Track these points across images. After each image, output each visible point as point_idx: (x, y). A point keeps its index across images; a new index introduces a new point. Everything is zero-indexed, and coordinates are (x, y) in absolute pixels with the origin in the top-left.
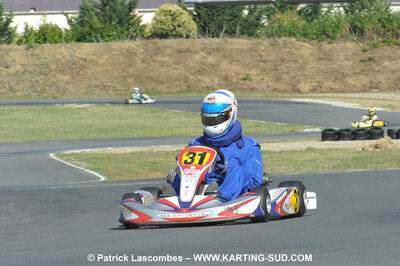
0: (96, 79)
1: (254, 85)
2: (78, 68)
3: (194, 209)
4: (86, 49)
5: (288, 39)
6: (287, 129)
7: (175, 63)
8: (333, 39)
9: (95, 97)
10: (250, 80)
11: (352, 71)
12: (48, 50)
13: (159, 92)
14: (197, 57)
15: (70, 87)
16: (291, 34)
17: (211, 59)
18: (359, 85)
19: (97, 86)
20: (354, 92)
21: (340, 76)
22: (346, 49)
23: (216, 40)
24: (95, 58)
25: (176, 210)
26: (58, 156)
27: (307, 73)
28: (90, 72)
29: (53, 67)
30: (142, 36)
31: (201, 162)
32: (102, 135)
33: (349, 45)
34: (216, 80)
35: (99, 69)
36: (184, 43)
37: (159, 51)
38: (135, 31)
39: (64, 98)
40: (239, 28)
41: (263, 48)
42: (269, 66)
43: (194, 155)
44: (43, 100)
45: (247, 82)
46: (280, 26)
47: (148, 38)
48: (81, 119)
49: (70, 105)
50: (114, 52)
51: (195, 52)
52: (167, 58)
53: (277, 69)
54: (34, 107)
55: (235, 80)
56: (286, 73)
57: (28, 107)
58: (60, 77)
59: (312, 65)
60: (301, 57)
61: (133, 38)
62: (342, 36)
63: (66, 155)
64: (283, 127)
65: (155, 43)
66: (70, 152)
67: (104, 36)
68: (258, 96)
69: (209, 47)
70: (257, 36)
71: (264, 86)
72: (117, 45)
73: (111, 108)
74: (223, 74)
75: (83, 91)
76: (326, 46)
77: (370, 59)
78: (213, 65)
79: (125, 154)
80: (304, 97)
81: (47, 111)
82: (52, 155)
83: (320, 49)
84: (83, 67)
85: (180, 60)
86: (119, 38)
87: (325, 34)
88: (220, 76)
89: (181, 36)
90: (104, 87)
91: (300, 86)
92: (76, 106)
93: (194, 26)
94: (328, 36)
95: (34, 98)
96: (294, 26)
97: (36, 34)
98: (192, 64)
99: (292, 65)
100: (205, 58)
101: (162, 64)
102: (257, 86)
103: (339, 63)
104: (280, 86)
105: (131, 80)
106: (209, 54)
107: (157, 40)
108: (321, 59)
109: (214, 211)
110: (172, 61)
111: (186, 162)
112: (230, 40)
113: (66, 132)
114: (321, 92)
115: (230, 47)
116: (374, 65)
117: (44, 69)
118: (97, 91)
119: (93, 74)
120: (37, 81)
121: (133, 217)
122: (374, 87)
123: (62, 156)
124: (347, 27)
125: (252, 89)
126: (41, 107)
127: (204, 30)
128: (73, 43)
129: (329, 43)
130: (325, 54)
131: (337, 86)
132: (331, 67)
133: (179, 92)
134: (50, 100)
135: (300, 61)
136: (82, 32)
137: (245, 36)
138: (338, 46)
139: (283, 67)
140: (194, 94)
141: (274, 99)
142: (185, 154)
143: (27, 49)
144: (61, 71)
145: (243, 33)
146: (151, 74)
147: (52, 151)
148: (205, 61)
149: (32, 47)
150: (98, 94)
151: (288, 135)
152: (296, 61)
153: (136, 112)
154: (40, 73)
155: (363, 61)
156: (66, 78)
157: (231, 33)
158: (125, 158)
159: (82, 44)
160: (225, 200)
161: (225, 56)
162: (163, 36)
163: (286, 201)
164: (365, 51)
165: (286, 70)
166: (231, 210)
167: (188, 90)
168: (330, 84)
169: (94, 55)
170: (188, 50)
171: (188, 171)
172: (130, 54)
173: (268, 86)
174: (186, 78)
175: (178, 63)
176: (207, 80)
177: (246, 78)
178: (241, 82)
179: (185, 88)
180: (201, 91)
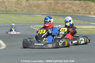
0: (43, 9)
1: (80, 12)
2: (38, 6)
4: (40, 2)
12: (31, 2)
13: (57, 13)
15: (36, 11)
16: (89, 1)
23: (71, 1)
24: (42, 4)
26: (33, 27)
27: (92, 10)
28: (41, 7)
29: (33, 6)
34: (71, 11)
35: (43, 7)
36: (64, 1)
37: (58, 3)
39: (35, 13)
41: (82, 3)
42: (84, 8)
45: (78, 11)
48: (39, 18)
49: (36, 15)
50: (47, 3)
51: (66, 4)
53: (85, 9)
54: (28, 15)
55: (75, 11)
56: (88, 10)
57: (26, 15)
58: (34, 8)
59: (94, 8)
63: (35, 27)
64: (86, 22)
66: (36, 26)
68: (81, 15)
70: (81, 1)
71: (82, 12)
72: (48, 1)
74: (73, 9)
75: (39, 12)
78: (70, 7)
80: (92, 16)
81: (30, 16)
82: (31, 27)
84: (40, 6)
88: (72, 10)
90: (44, 11)
91: (91, 13)
92: (37, 15)
95: (28, 13)
98: (65, 7)
100: (68, 5)
101: (58, 6)
102: (81, 13)
104: (86, 13)
105: (51, 10)
106: (70, 4)
112: (75, 1)
113: (35, 21)
115: (75, 3)
117: (31, 6)
118: (43, 12)
120: (29, 9)
123: (34, 27)
125: (79, 13)
128: (37, 0)
133: (62, 13)
134: (32, 13)
137: (78, 0)
139: (87, 8)
141: (84, 16)
143: (26, 1)
144: (34, 7)
146: (56, 8)
147: (31, 26)
149: (28, 1)
150: (43, 13)
152: (90, 7)
154: (29, 7)
156: (36, 8)
161: (73, 5)
172: (51, 3)
173: (83, 13)
174: (64, 10)
175: (62, 6)
176: (69, 10)
177: (78, 10)
178: (77, 11)
179: (64, 12)
180: (67, 13)
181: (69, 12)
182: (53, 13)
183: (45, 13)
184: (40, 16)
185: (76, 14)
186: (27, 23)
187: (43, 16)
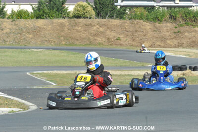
0: (46, 37)
1: (122, 43)
2: (36, 31)
4: (41, 22)
5: (139, 21)
6: (140, 65)
7: (84, 31)
8: (161, 21)
9: (45, 46)
10: (120, 40)
11: (170, 37)
12: (22, 22)
13: (76, 45)
14: (95, 28)
15: (33, 41)
16: (141, 18)
17: (101, 29)
18: (173, 44)
19: (46, 41)
20: (170, 48)
21: (163, 39)
22: (167, 27)
23: (104, 20)
24: (45, 27)
26: (31, 74)
27: (147, 37)
28: (42, 33)
29: (25, 31)
30: (68, 17)
32: (51, 65)
33: (168, 24)
34: (104, 39)
35: (47, 32)
36: (89, 21)
37: (76, 24)
38: (65, 14)
39: (30, 46)
40: (115, 14)
41: (127, 25)
42: (129, 34)
44: (20, 47)
45: (118, 41)
46: (135, 14)
47: (71, 18)
48: (39, 56)
49: (33, 49)
50: (54, 24)
51: (94, 26)
52: (80, 28)
53: (133, 35)
54: (16, 50)
55: (113, 40)
56: (138, 37)
57: (13, 50)
58: (27, 35)
59: (151, 34)
60: (146, 30)
61: (64, 18)
62: (165, 20)
63: (35, 74)
65: (74, 21)
66: (37, 72)
67: (50, 16)
68: (124, 48)
69: (101, 23)
70: (124, 19)
71: (127, 43)
72: (56, 21)
73: (53, 51)
74: (107, 37)
75: (39, 43)
76: (157, 24)
77: (179, 32)
78: (102, 32)
79: (63, 74)
81: (22, 52)
82: (28, 73)
83: (154, 26)
84: (39, 31)
85: (87, 29)
86: (57, 17)
87: (157, 19)
88: (105, 37)
89: (87, 17)
90: (49, 41)
92: (36, 50)
93: (93, 13)
94: (159, 20)
95: (15, 45)
96: (142, 14)
97: (17, 14)
98: (92, 31)
99: (141, 33)
100: (98, 28)
101: (77, 31)
103: (163, 33)
104: (135, 43)
105: (62, 38)
106: (101, 26)
107: (75, 19)
108: (155, 31)
110: (82, 30)
112: (111, 20)
113: (33, 63)
114: (154, 47)
115: (111, 24)
116: (180, 35)
117: (20, 31)
118: (46, 43)
119: (44, 34)
120: (17, 37)
122: (180, 45)
123: (33, 74)
124: (168, 16)
125: (121, 45)
126: (19, 50)
127: (98, 15)
128: (35, 19)
129: (159, 23)
130: (157, 28)
131: (162, 45)
132: (160, 35)
133: (85, 45)
134: (23, 46)
135: (144, 31)
136: (39, 14)
137: (118, 18)
138: (163, 25)
139: (136, 34)
140: (93, 46)
141: (132, 50)
143: (12, 22)
144: (28, 33)
145: (117, 17)
146: (72, 36)
147: (28, 71)
148: (99, 30)
149: (14, 21)
150: (46, 45)
151: (140, 67)
152: (143, 32)
153: (66, 54)
154: (18, 33)
155: (175, 33)
156: (31, 36)
157: (112, 17)
158: (63, 76)
159: (39, 20)
161: (108, 28)
162: (78, 17)
164: (176, 28)
165: (138, 36)
167: (90, 44)
168: (159, 43)
169: (45, 25)
170: (91, 24)
172: (62, 25)
173: (129, 43)
174: (89, 38)
175: (85, 31)
176: (99, 39)
177: (118, 39)
178: (116, 41)
179: (88, 43)
181: (100, 44)
182: (67, 45)
183: (50, 46)
184: (40, 52)
185: (114, 47)
186: (18, 65)
187: (47, 52)
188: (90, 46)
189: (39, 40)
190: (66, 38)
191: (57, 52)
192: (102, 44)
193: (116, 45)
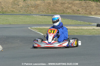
0: (41, 9)
1: (80, 12)
2: (36, 6)
3: (52, 44)
4: (38, 2)
5: (89, 1)
13: (56, 13)
15: (34, 11)
19: (41, 11)
23: (71, 1)
25: (47, 44)
27: (93, 10)
28: (39, 7)
29: (30, 6)
31: (53, 32)
34: (71, 11)
36: (63, 1)
37: (57, 3)
39: (33, 14)
41: (83, 3)
42: (84, 8)
43: (52, 31)
45: (78, 11)
48: (37, 19)
50: (45, 3)
51: (66, 4)
52: (59, 5)
53: (86, 9)
55: (75, 11)
57: (24, 16)
58: (32, 8)
59: (95, 8)
60: (92, 6)
64: (87, 23)
68: (81, 15)
69: (69, 2)
71: (83, 13)
72: (46, 1)
74: (73, 9)
75: (37, 12)
76: (98, 3)
78: (70, 7)
80: (92, 16)
82: (29, 28)
88: (72, 10)
90: (43, 11)
91: (92, 13)
94: (99, 1)
95: (25, 13)
98: (65, 7)
99: (90, 8)
101: (57, 6)
104: (87, 13)
105: (49, 10)
106: (69, 4)
108: (97, 6)
109: (57, 45)
111: (50, 32)
112: (74, 1)
115: (74, 3)
117: (28, 6)
118: (41, 12)
119: (40, 8)
120: (26, 9)
121: (36, 45)
126: (27, 16)
128: (35, 0)
134: (29, 14)
141: (85, 16)
142: (49, 30)
146: (55, 9)
148: (68, 6)
150: (41, 13)
156: (33, 9)
160: (59, 42)
161: (73, 5)
163: (74, 43)
165: (88, 9)
166: (61, 45)
168: (99, 13)
169: (41, 3)
170: (64, 3)
171: (50, 35)
172: (49, 3)
174: (63, 10)
175: (61, 6)
176: (68, 11)
178: (77, 11)
179: (63, 12)
180: (66, 13)
181: (69, 13)
182: (52, 13)
184: (38, 17)
185: (76, 15)
187: (41, 17)
188: (64, 14)
189: (38, 11)
190: (51, 10)
191: (46, 17)
192: (70, 13)
193: (77, 13)
